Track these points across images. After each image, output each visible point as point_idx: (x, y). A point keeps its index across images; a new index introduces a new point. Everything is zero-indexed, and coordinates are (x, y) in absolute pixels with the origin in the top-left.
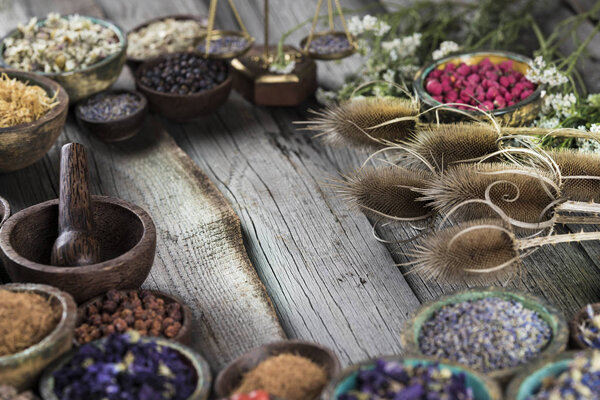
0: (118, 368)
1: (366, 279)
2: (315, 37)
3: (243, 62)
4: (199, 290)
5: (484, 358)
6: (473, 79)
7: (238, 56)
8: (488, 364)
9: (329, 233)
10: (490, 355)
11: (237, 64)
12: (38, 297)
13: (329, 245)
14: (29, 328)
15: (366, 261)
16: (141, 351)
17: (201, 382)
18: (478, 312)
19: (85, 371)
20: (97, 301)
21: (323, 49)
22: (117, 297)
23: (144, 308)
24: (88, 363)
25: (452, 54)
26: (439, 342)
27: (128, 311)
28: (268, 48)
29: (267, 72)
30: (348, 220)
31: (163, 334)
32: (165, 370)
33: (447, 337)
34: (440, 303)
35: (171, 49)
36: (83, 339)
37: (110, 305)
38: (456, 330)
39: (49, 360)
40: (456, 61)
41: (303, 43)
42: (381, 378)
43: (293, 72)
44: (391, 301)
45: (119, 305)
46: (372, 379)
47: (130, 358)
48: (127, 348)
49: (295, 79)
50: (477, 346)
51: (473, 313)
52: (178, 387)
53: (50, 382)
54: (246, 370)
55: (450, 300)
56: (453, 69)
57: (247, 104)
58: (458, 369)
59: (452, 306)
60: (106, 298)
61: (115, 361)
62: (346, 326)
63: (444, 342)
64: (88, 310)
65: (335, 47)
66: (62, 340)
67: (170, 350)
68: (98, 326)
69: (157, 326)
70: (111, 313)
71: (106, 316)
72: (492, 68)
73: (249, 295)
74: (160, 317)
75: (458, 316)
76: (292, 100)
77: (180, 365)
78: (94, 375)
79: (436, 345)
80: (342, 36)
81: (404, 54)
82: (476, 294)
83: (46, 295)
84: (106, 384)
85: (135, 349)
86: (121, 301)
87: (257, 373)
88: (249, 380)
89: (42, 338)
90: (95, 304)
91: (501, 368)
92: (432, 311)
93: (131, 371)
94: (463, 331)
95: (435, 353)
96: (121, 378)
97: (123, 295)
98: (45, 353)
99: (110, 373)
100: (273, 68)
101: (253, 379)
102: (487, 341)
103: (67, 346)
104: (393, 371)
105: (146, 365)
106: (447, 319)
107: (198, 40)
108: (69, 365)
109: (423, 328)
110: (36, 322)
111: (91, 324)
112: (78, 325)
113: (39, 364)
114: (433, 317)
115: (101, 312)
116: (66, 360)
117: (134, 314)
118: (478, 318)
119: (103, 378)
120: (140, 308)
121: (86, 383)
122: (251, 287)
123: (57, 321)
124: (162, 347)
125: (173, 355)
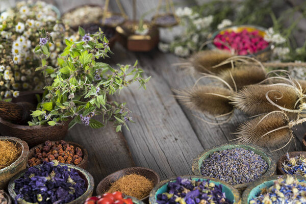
0: (47, 179)
1: (178, 138)
2: (159, 16)
3: (123, 28)
4: (93, 142)
5: (232, 178)
6: (238, 39)
7: (121, 25)
8: (235, 181)
9: (161, 115)
10: (236, 176)
11: (119, 30)
12: (10, 143)
13: (161, 121)
14: (4, 158)
15: (178, 129)
16: (59, 170)
17: (89, 186)
18: (231, 155)
19: (30, 180)
20: (40, 146)
21: (163, 22)
22: (50, 144)
23: (64, 150)
24: (32, 176)
25: (228, 27)
26: (211, 170)
27: (55, 151)
28: (135, 22)
29: (133, 33)
30: (171, 108)
31: (73, 163)
32: (71, 180)
33: (215, 167)
34: (213, 150)
35: (86, 21)
36: (32, 165)
37: (46, 148)
38: (220, 163)
39: (14, 174)
40: (230, 30)
41: (153, 19)
42: (179, 186)
43: (148, 34)
44: (190, 150)
45: (51, 148)
46: (174, 187)
47: (53, 174)
48: (52, 168)
49: (148, 38)
50: (229, 172)
51: (229, 155)
52: (77, 189)
53: (13, 185)
54: (113, 182)
55: (218, 149)
56: (227, 33)
57: (124, 50)
58: (218, 183)
59: (219, 152)
60: (44, 145)
61: (45, 176)
62: (166, 162)
63: (213, 170)
64: (35, 150)
65: (169, 21)
66: (21, 164)
67: (75, 170)
68: (40, 158)
69: (70, 159)
70: (47, 152)
71: (44, 153)
72: (247, 34)
73: (118, 145)
74: (72, 155)
75: (221, 157)
76: (146, 48)
77: (79, 178)
78: (35, 182)
79: (209, 171)
80: (172, 16)
81: (204, 26)
82: (231, 146)
83: (14, 142)
84: (40, 187)
85: (56, 169)
86: (52, 146)
87: (118, 183)
88: (114, 186)
89: (11, 163)
90: (39, 148)
91: (241, 183)
92: (209, 154)
93: (53, 180)
94: (223, 164)
95: (208, 175)
96: (48, 184)
97: (53, 143)
98: (12, 171)
99: (43, 181)
100: (137, 32)
101: (116, 186)
102: (235, 169)
103: (24, 167)
104: (185, 183)
105: (61, 178)
106: (216, 158)
107: (100, 17)
108: (23, 177)
109: (203, 163)
110: (8, 155)
111: (37, 158)
112: (30, 158)
113: (9, 176)
114: (209, 157)
115: (42, 152)
116: (22, 175)
117: (58, 153)
118: (231, 158)
119: (39, 183)
120: (61, 150)
121: (30, 186)
122: (119, 141)
123: (19, 155)
124: (70, 169)
125: (76, 173)
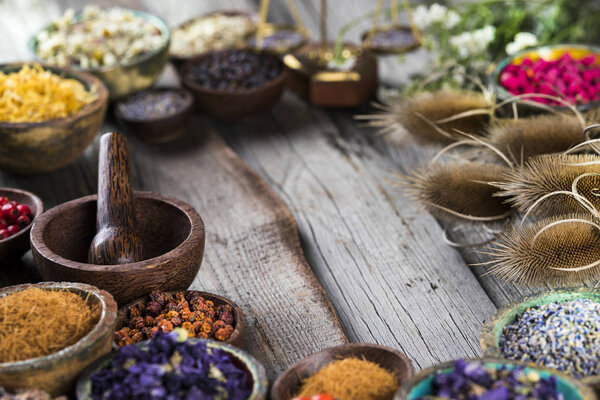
0: (164, 369)
1: (437, 284)
2: (378, 31)
3: (299, 58)
4: (252, 296)
5: (575, 363)
6: (552, 74)
7: (293, 51)
8: (580, 370)
9: (395, 236)
10: (582, 360)
11: (291, 62)
12: (75, 295)
13: (396, 248)
14: (63, 328)
15: (437, 266)
16: (189, 351)
17: (256, 386)
18: (567, 313)
19: (127, 372)
20: (140, 303)
21: (385, 43)
22: (161, 298)
23: (192, 310)
24: (130, 365)
25: (529, 48)
26: (524, 346)
27: (174, 313)
28: (325, 44)
29: (324, 68)
30: (415, 222)
31: (213, 336)
32: (216, 373)
33: (533, 341)
34: (524, 305)
35: (219, 46)
36: (124, 342)
37: (154, 306)
38: (543, 332)
39: (86, 363)
40: (533, 55)
41: (365, 37)
42: (460, 381)
43: (354, 69)
44: (466, 308)
45: (164, 307)
46: (450, 381)
47: (177, 359)
48: (174, 347)
49: (355, 77)
50: (567, 349)
51: (562, 313)
52: (231, 391)
53: (88, 386)
54: (306, 376)
55: (534, 301)
56: (528, 62)
57: (302, 105)
58: (547, 374)
59: (537, 308)
60: (149, 300)
61: (160, 362)
62: (416, 334)
63: (529, 346)
64: (129, 312)
65: (399, 41)
66: (101, 340)
67: (222, 353)
68: (140, 329)
69: (206, 328)
70: (155, 315)
71: (149, 318)
72: (572, 62)
73: (308, 300)
74: (209, 319)
75: (545, 318)
76: (351, 99)
77: (232, 368)
78: (137, 376)
79: (520, 349)
80: (407, 30)
81: (474, 50)
82: (563, 296)
83: (83, 294)
84: (150, 387)
85: (183, 348)
86: (166, 302)
87: (319, 378)
88: (310, 385)
89: (79, 338)
90: (137, 306)
91: (594, 374)
92: (515, 313)
93: (178, 372)
94: (551, 333)
95: (519, 358)
96: (166, 381)
97: (169, 296)
98: (82, 354)
99: (155, 375)
100: (332, 64)
101: (314, 384)
102: (579, 344)
103: (106, 349)
104: (474, 372)
105: (196, 366)
106: (532, 321)
107: (250, 35)
108: (110, 367)
109: (504, 332)
110: (72, 322)
111: (133, 327)
112: (119, 328)
113: (75, 367)
114: (516, 319)
115: (143, 314)
116: (106, 363)
117: (180, 315)
118: (568, 319)
119: (147, 380)
120: (187, 309)
121: (128, 385)
122: (309, 292)
123: (95, 321)
124: (212, 349)
125: (225, 358)
